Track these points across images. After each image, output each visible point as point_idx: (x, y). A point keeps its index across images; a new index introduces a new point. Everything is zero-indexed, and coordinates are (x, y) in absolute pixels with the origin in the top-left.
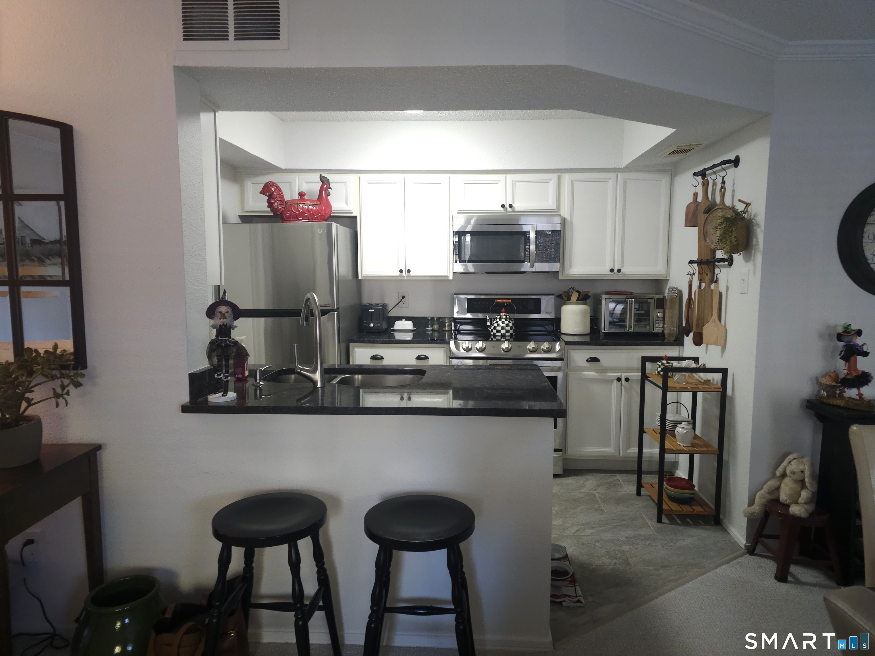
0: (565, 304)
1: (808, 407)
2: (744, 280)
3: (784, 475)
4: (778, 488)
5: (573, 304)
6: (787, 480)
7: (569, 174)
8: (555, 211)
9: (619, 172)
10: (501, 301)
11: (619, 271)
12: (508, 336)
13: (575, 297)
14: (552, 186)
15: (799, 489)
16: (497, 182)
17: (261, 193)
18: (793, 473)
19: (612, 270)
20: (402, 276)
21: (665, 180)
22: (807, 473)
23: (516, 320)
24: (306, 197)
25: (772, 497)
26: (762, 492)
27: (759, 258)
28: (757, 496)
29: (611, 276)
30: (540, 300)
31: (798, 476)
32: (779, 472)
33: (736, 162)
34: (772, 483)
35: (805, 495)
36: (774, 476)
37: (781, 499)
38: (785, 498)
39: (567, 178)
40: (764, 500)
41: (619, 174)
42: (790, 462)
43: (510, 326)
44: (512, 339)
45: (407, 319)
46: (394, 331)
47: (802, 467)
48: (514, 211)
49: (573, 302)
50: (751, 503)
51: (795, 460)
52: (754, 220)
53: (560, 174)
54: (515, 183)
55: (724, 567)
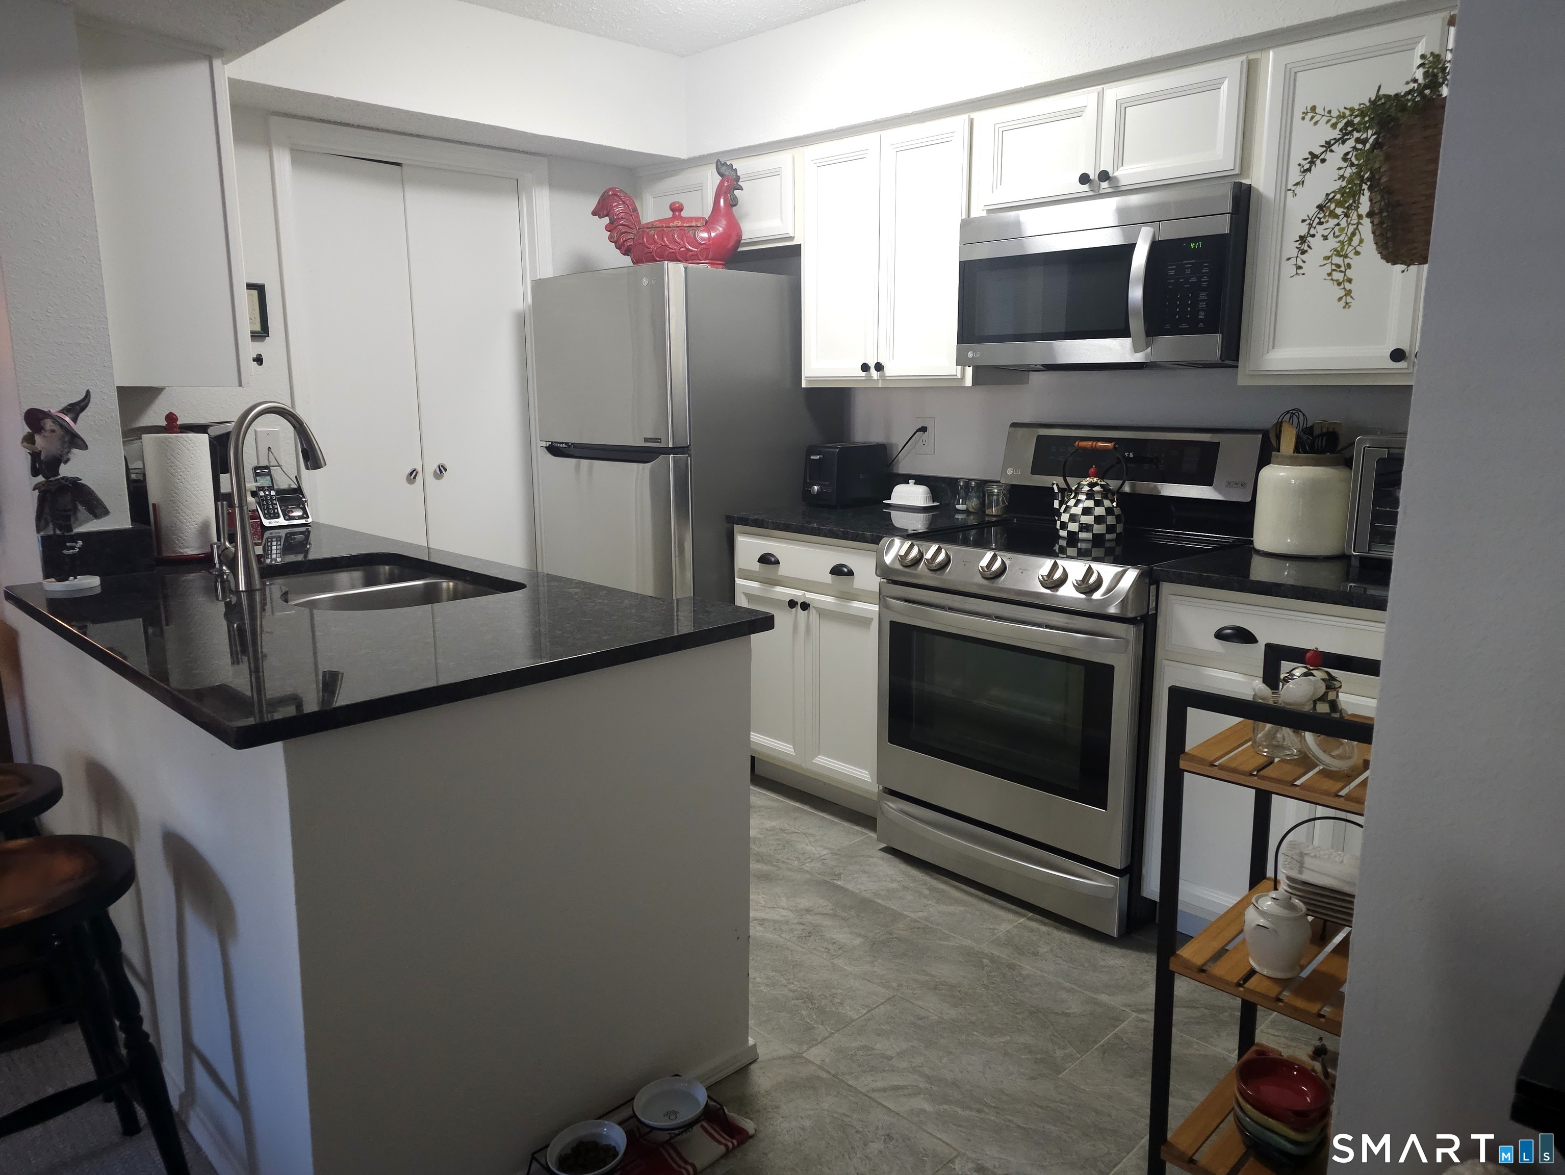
7: (1279, 49)
10: (1088, 444)
13: (1288, 439)
14: (1227, 98)
16: (1074, 114)
17: (594, 213)
19: (1397, 356)
20: (870, 379)
23: (1124, 499)
24: (684, 214)
30: (1217, 445)
39: (1273, 63)
43: (1116, 513)
44: (1096, 552)
45: (920, 480)
46: (889, 505)
48: (1116, 190)
53: (1252, 54)
54: (1126, 106)
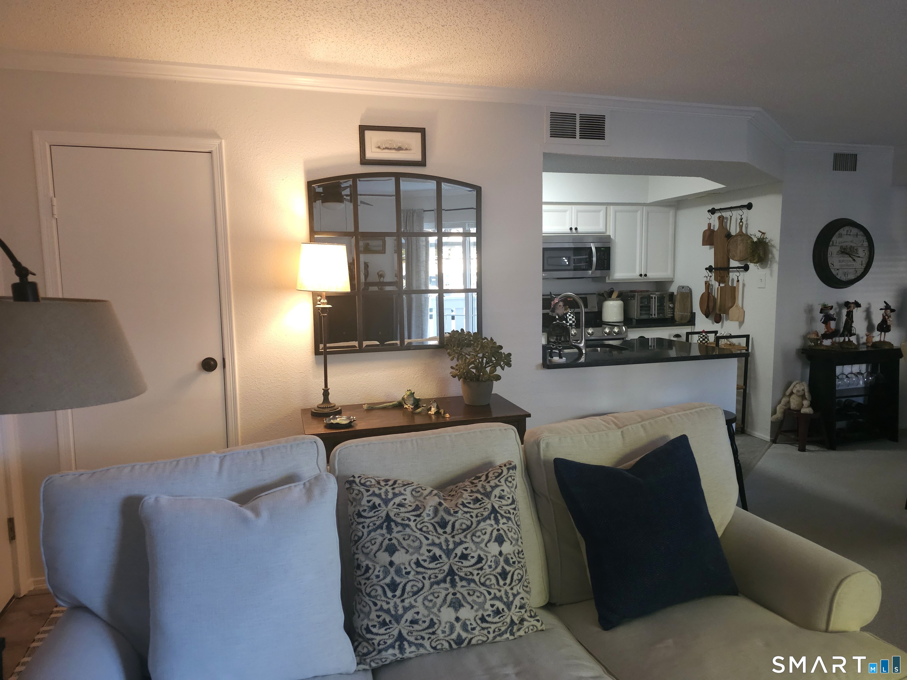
0: (606, 300)
1: (802, 353)
2: (761, 280)
3: (792, 393)
4: (789, 402)
5: (613, 300)
6: (793, 396)
7: (614, 206)
8: (604, 233)
9: (644, 206)
11: (646, 275)
12: (573, 325)
13: (615, 295)
14: (602, 214)
15: (801, 400)
16: (565, 211)
18: (798, 391)
19: (641, 275)
21: (671, 213)
22: (806, 390)
25: (787, 407)
26: (780, 405)
27: (776, 267)
28: (778, 408)
29: (639, 279)
30: (586, 298)
31: (801, 393)
32: (788, 392)
33: (749, 206)
34: (784, 400)
35: (806, 403)
36: (784, 395)
37: (792, 407)
38: (795, 406)
39: (612, 208)
40: (782, 410)
41: (644, 207)
42: (795, 386)
47: (802, 388)
48: (577, 233)
49: (614, 299)
50: (774, 412)
51: (798, 384)
52: (770, 243)
53: (607, 206)
54: (578, 211)
55: (769, 450)
